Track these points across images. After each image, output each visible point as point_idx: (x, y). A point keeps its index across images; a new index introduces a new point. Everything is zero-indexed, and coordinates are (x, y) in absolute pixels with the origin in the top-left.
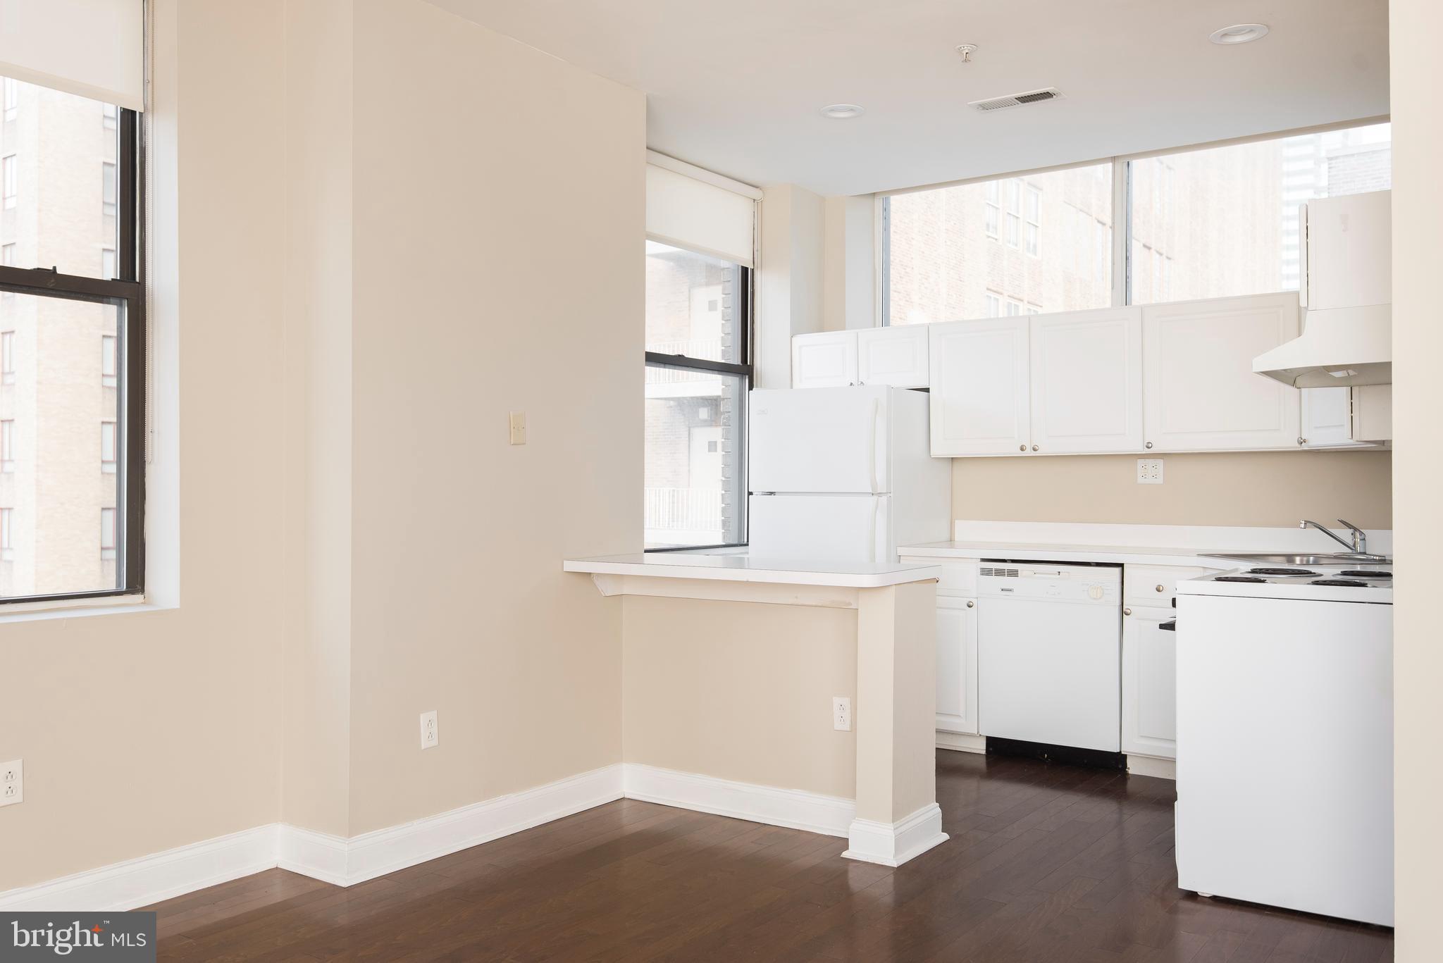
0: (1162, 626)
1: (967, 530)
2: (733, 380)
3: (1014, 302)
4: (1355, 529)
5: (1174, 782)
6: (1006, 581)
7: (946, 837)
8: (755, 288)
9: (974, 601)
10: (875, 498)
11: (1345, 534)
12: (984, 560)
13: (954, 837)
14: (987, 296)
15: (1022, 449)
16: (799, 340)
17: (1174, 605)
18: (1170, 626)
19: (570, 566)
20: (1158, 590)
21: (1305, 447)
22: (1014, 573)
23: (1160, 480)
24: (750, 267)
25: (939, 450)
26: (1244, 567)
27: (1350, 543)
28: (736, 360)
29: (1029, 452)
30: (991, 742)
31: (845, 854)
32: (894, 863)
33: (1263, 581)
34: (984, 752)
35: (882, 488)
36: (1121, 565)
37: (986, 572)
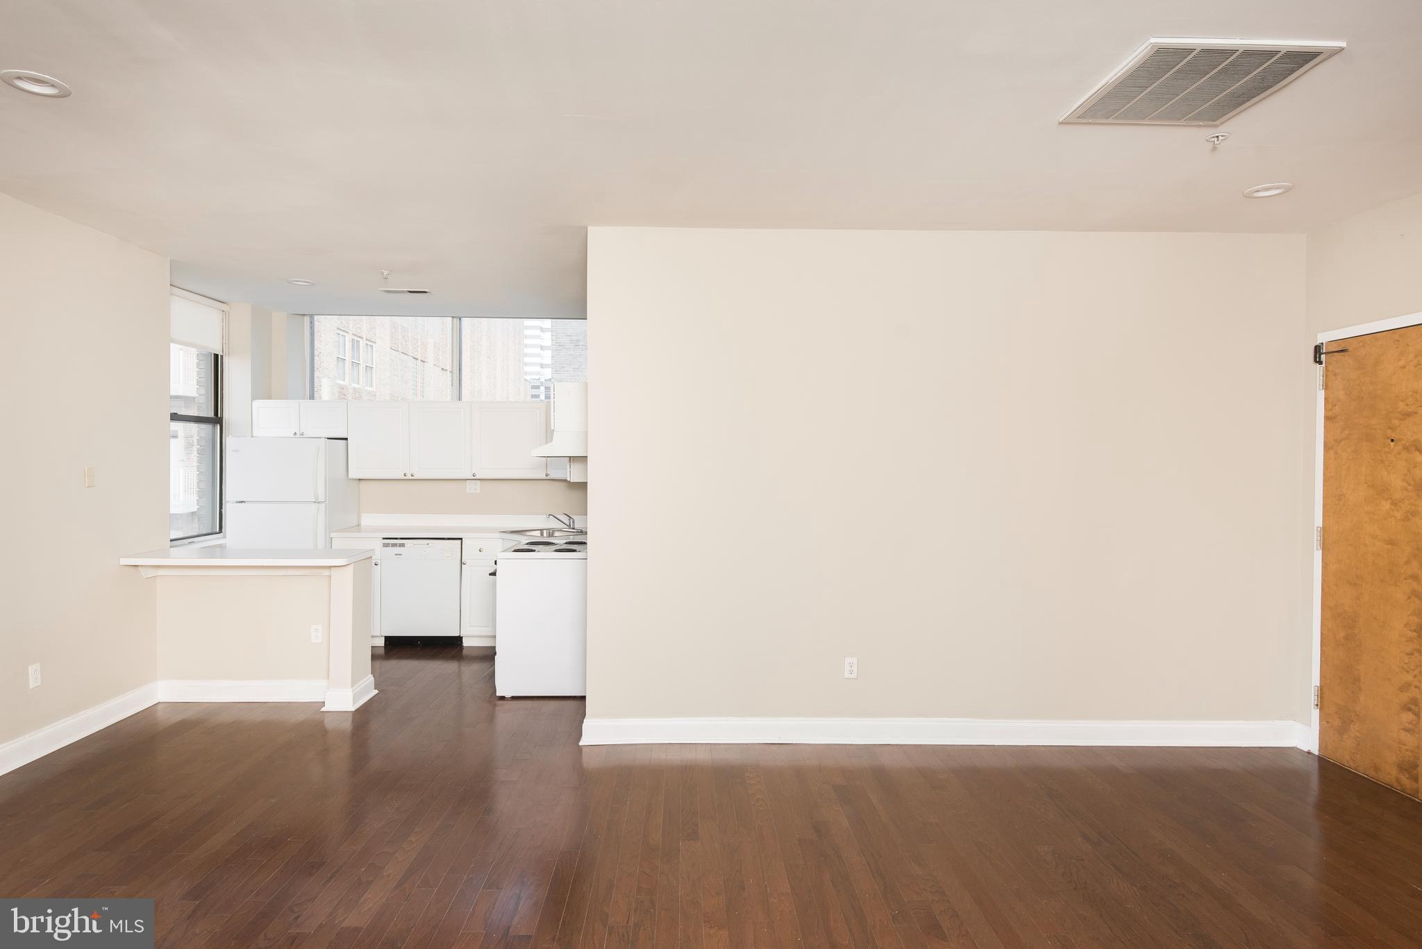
0: (490, 574)
1: (368, 520)
2: (206, 428)
3: (356, 338)
4: (570, 517)
5: (495, 647)
6: (398, 550)
7: (377, 691)
8: (224, 367)
9: (379, 562)
10: (316, 504)
11: (566, 520)
12: (383, 538)
13: (381, 691)
14: (338, 334)
15: (405, 475)
16: (257, 403)
17: (496, 564)
18: (494, 574)
19: (124, 561)
20: (480, 551)
21: (549, 477)
22: (403, 545)
23: (478, 491)
24: (220, 354)
25: (354, 474)
26: (523, 541)
27: (568, 524)
28: (211, 414)
29: (409, 477)
30: (388, 639)
31: (323, 709)
32: (353, 709)
33: (534, 551)
34: (383, 645)
35: (321, 499)
36: (461, 539)
37: (386, 545)
